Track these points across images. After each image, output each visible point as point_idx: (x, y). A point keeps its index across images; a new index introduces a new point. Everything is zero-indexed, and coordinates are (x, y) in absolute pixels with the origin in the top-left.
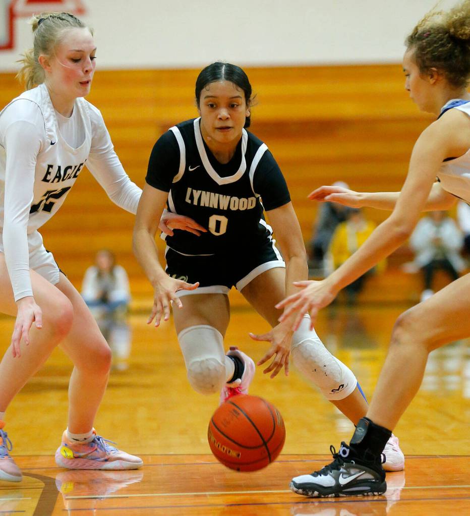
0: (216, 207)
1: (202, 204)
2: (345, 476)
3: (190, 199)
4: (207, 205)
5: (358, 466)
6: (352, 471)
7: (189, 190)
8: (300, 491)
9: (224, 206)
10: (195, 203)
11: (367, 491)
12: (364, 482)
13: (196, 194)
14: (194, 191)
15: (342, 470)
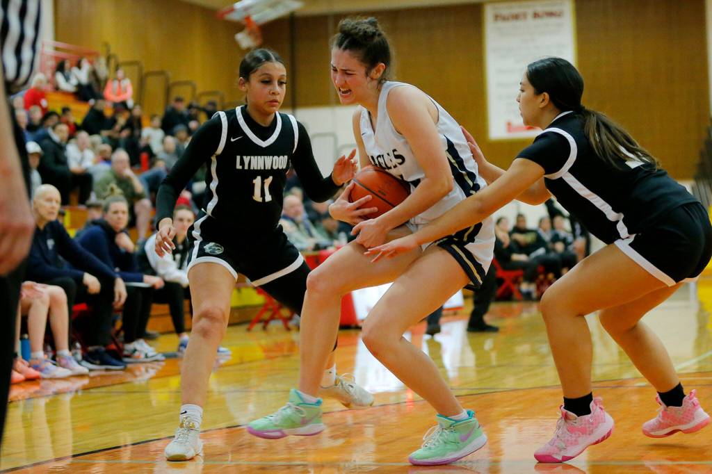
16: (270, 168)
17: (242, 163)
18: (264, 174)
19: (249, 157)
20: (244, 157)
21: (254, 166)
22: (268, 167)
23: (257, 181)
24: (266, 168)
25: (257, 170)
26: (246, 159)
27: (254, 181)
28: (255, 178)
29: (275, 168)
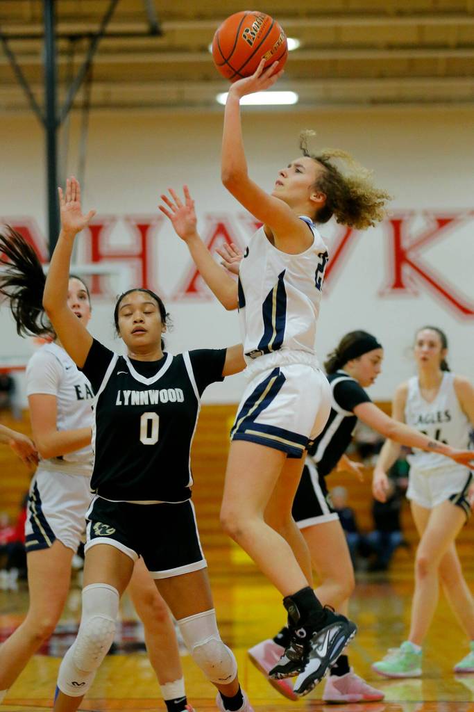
0: (147, 403)
1: (133, 403)
2: (320, 648)
3: (120, 400)
4: (138, 404)
5: (320, 632)
6: (321, 640)
7: (119, 392)
8: (305, 691)
9: (154, 401)
10: (126, 403)
11: (345, 640)
12: (337, 637)
13: (127, 393)
14: (125, 392)
15: (314, 647)
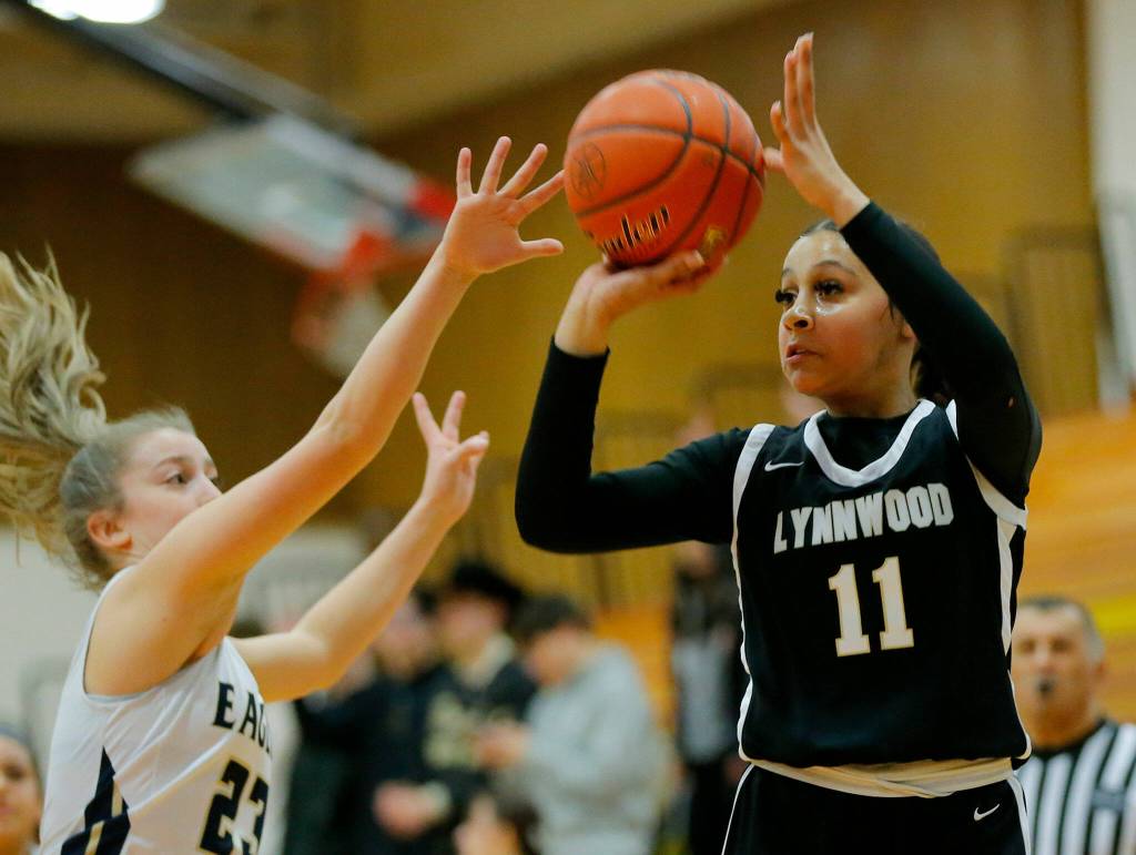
16: (879, 531)
17: (789, 533)
18: (864, 553)
19: (807, 511)
20: (795, 513)
21: (822, 534)
22: (872, 527)
23: (844, 582)
24: (867, 533)
25: (834, 545)
26: (799, 518)
27: (834, 583)
28: (834, 571)
29: (899, 526)
